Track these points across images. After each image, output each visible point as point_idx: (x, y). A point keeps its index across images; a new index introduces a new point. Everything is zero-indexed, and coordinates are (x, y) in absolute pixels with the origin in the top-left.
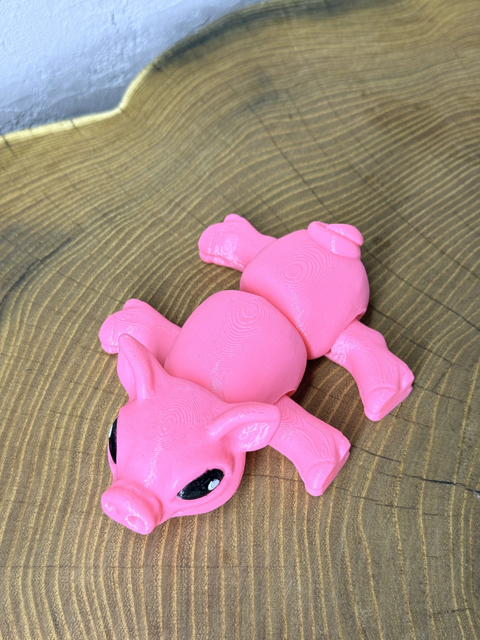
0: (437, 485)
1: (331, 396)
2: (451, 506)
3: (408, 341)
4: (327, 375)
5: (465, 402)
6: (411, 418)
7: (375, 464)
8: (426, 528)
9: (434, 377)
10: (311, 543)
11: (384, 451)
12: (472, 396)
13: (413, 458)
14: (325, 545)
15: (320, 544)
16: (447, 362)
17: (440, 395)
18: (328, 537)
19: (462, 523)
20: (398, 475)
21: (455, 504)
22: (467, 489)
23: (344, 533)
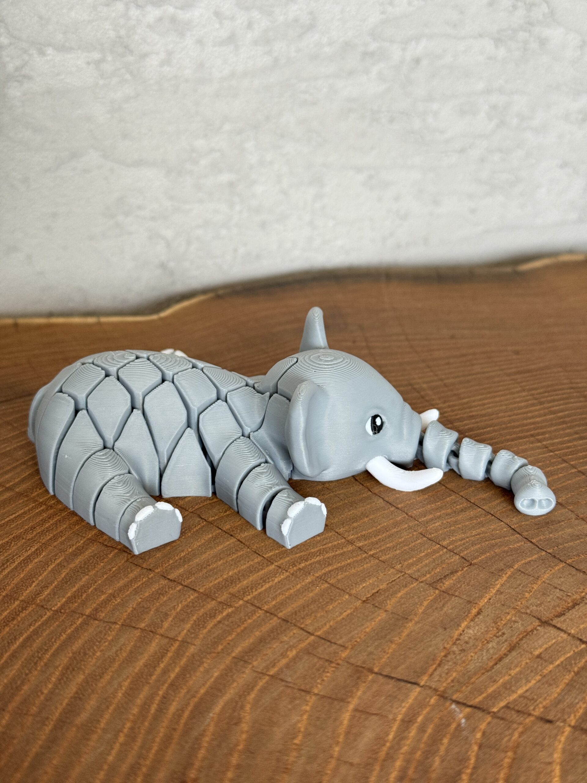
0: (392, 682)
1: (280, 567)
2: (404, 710)
3: (415, 533)
5: (476, 603)
6: (385, 606)
7: (305, 644)
8: (351, 726)
9: (439, 572)
10: (161, 710)
11: (328, 633)
12: (490, 599)
13: (368, 647)
14: (180, 716)
15: (174, 714)
16: (465, 561)
17: (440, 591)
18: (190, 708)
19: (413, 732)
20: (336, 660)
21: (411, 708)
22: (438, 695)
23: (217, 709)
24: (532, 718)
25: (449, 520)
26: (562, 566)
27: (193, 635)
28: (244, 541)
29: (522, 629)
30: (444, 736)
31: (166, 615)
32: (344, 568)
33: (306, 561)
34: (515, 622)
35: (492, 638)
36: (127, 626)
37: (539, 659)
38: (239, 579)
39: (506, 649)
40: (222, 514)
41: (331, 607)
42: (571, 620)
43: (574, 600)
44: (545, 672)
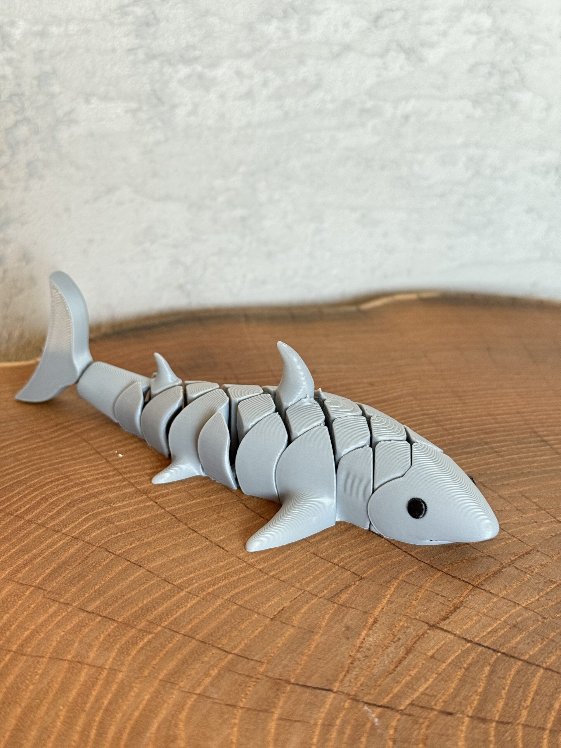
0: (308, 691)
1: (190, 593)
2: (323, 715)
3: (308, 553)
4: (191, 573)
5: (372, 613)
6: (292, 622)
7: (225, 662)
8: (278, 734)
9: (334, 588)
11: (244, 650)
12: (383, 609)
13: (282, 660)
14: (119, 739)
15: (113, 737)
16: (356, 576)
17: (338, 604)
18: (127, 731)
19: (334, 734)
20: (255, 675)
21: (329, 713)
22: (351, 699)
23: (153, 728)
24: (435, 713)
25: (336, 540)
26: (439, 574)
27: (119, 663)
28: (152, 571)
29: (414, 633)
30: (362, 735)
31: (90, 645)
32: (250, 590)
33: (214, 586)
34: (408, 627)
35: (389, 643)
36: (56, 658)
37: (433, 659)
38: (154, 607)
39: (403, 652)
40: (128, 547)
41: (243, 627)
42: (455, 622)
43: (455, 604)
44: (440, 670)
